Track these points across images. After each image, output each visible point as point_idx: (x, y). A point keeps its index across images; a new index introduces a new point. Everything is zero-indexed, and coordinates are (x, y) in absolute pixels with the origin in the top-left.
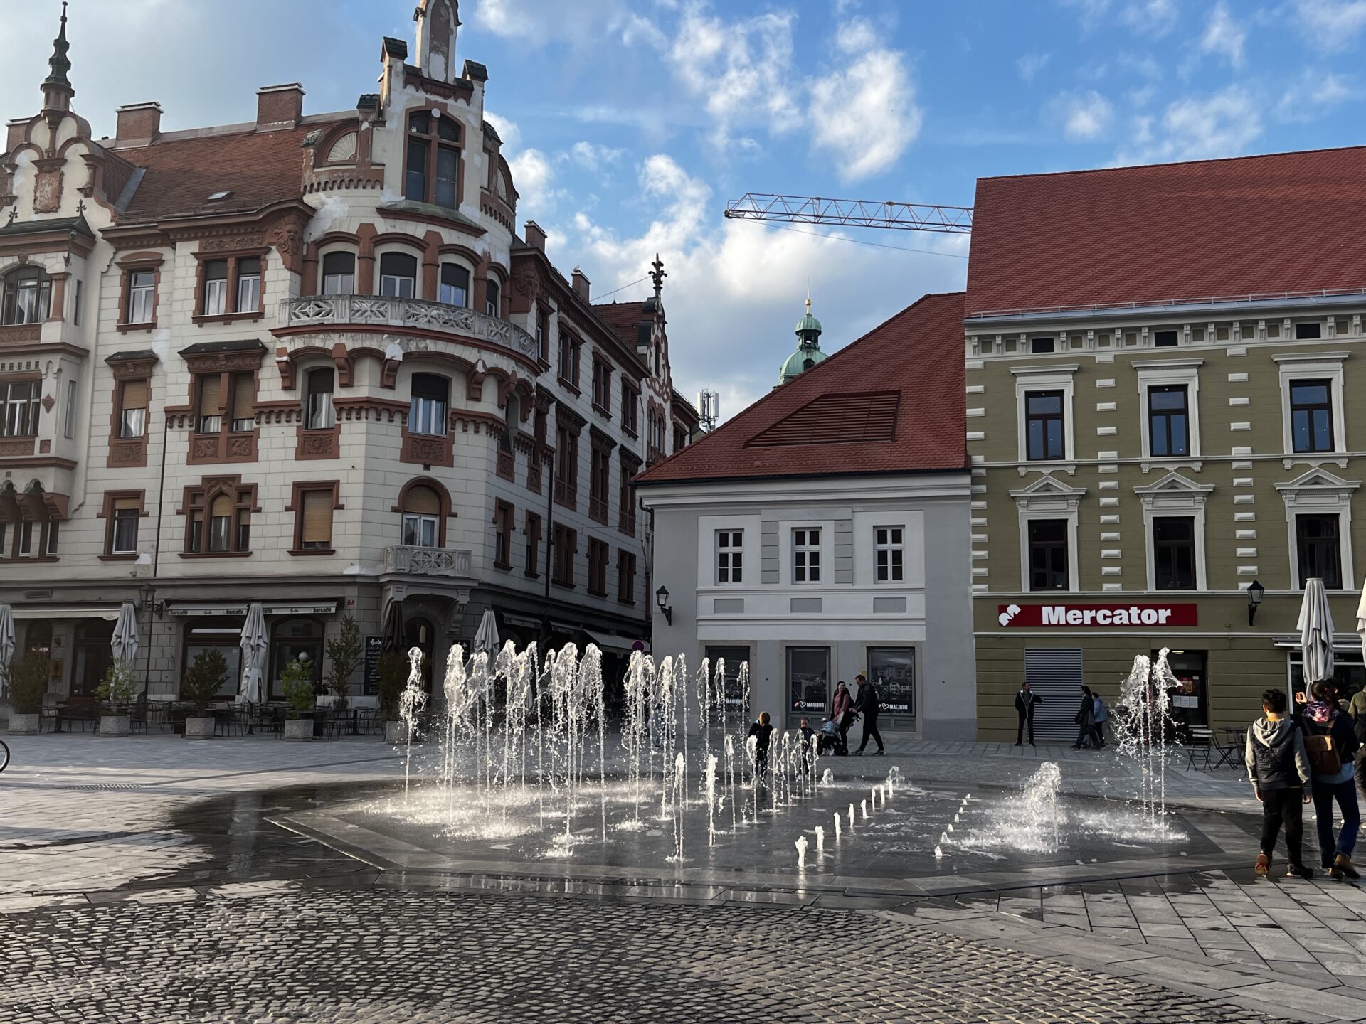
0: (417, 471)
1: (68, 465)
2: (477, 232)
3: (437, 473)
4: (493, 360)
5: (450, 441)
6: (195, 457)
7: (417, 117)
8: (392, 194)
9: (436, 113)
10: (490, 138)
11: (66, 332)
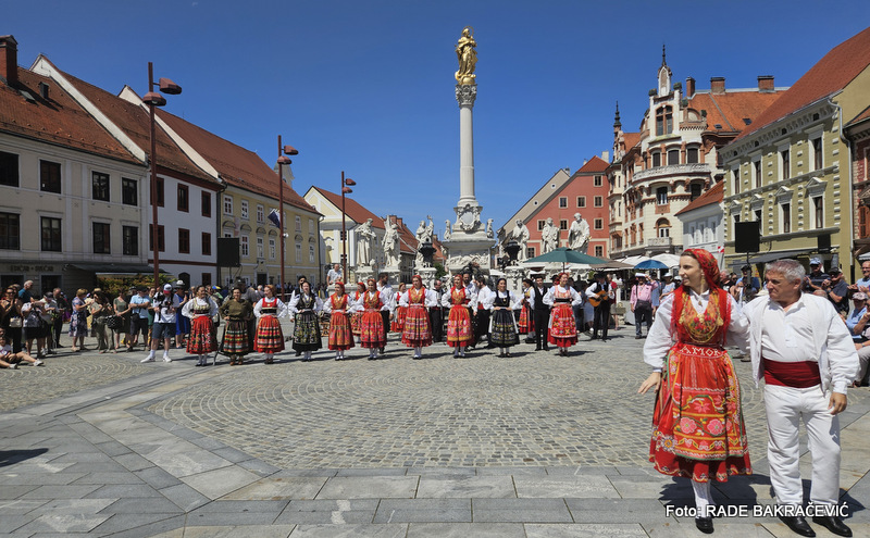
0: (660, 216)
1: (620, 224)
2: (679, 138)
3: (665, 216)
4: (676, 179)
5: (668, 205)
6: (632, 219)
7: (659, 110)
8: (653, 137)
9: (664, 106)
10: (683, 105)
11: (617, 190)
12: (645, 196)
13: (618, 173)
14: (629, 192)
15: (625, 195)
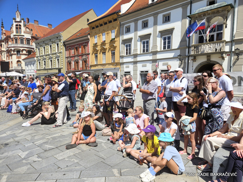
0: (18, 60)
2: (24, 36)
3: (20, 60)
4: (23, 48)
5: (21, 57)
6: (9, 59)
8: (15, 33)
9: (18, 24)
10: (25, 26)
11: (3, 49)
12: (12, 53)
13: (3, 43)
14: (7, 50)
15: (6, 51)
